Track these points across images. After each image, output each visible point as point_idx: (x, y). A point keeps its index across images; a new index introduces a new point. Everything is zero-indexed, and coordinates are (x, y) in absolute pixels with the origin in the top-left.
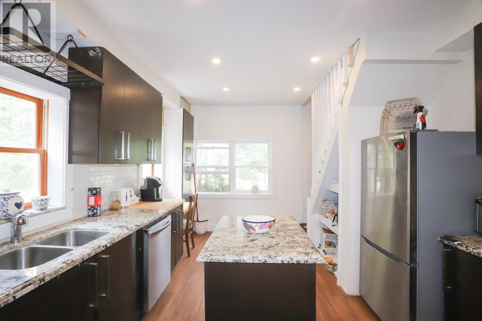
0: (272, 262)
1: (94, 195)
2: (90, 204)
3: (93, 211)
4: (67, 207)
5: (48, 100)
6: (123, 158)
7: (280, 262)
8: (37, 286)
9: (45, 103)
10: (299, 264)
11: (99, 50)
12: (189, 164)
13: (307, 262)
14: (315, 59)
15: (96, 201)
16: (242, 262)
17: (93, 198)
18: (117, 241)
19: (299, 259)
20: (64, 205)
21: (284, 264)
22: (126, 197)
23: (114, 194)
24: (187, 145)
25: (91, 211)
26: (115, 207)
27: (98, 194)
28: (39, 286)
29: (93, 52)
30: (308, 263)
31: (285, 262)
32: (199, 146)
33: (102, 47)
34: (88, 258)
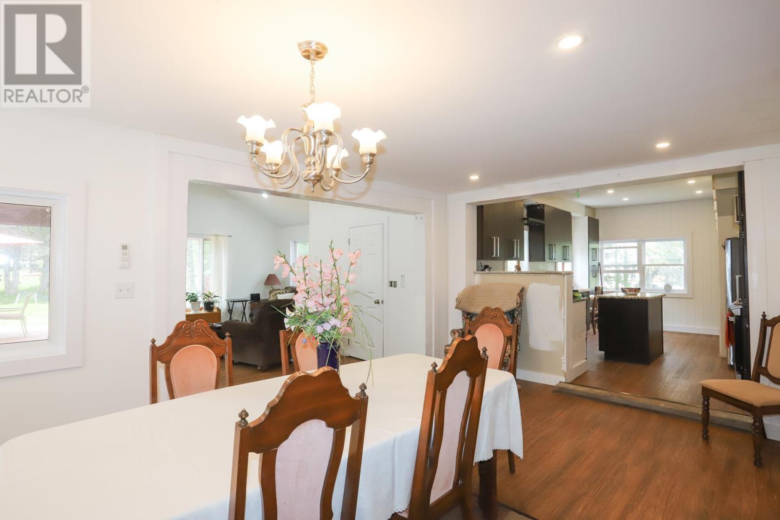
11: (542, 206)
12: (596, 263)
24: (593, 246)
29: (539, 207)
32: (605, 247)
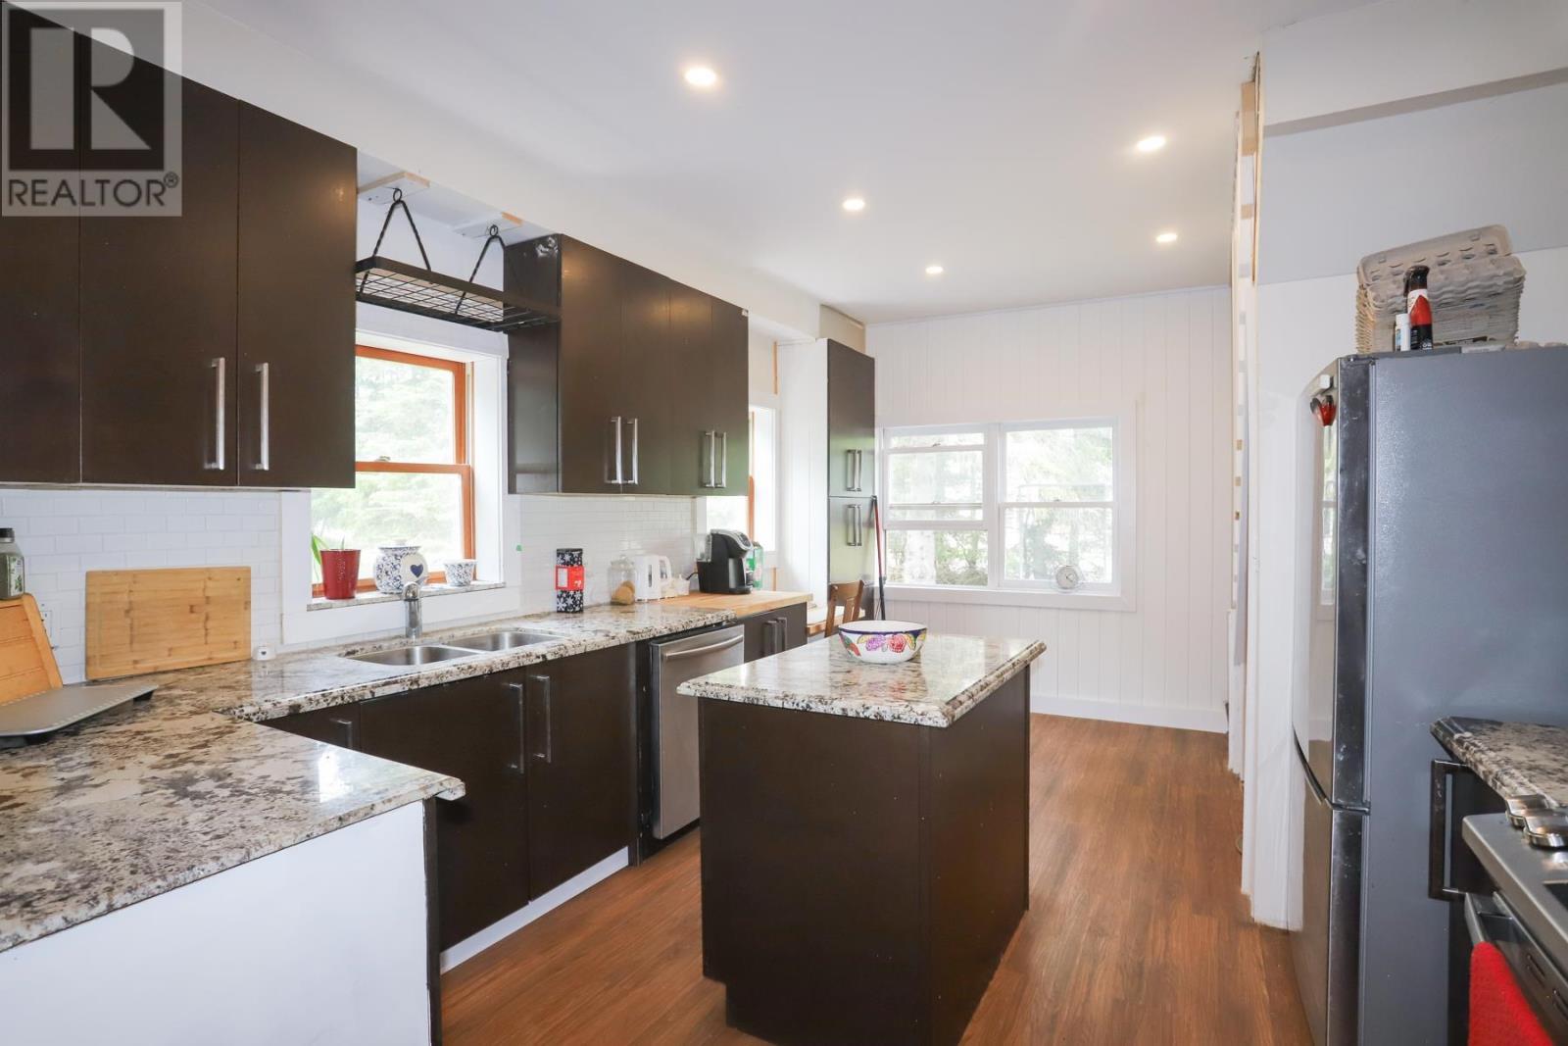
0: (822, 711)
1: (566, 564)
2: (559, 585)
3: (565, 601)
4: (507, 585)
5: (473, 363)
6: (619, 480)
7: (838, 712)
8: (407, 689)
9: (468, 371)
10: (880, 720)
11: (553, 241)
12: (857, 499)
13: (899, 718)
14: (1151, 144)
15: (571, 579)
16: (761, 703)
17: (565, 571)
18: (572, 653)
19: (881, 710)
20: (502, 581)
21: (847, 716)
22: (650, 576)
23: (622, 565)
24: (845, 443)
25: (562, 599)
26: (622, 598)
27: (574, 562)
28: (410, 690)
29: (543, 249)
30: (902, 721)
31: (851, 714)
32: (895, 447)
33: (560, 232)
34: (501, 669)
